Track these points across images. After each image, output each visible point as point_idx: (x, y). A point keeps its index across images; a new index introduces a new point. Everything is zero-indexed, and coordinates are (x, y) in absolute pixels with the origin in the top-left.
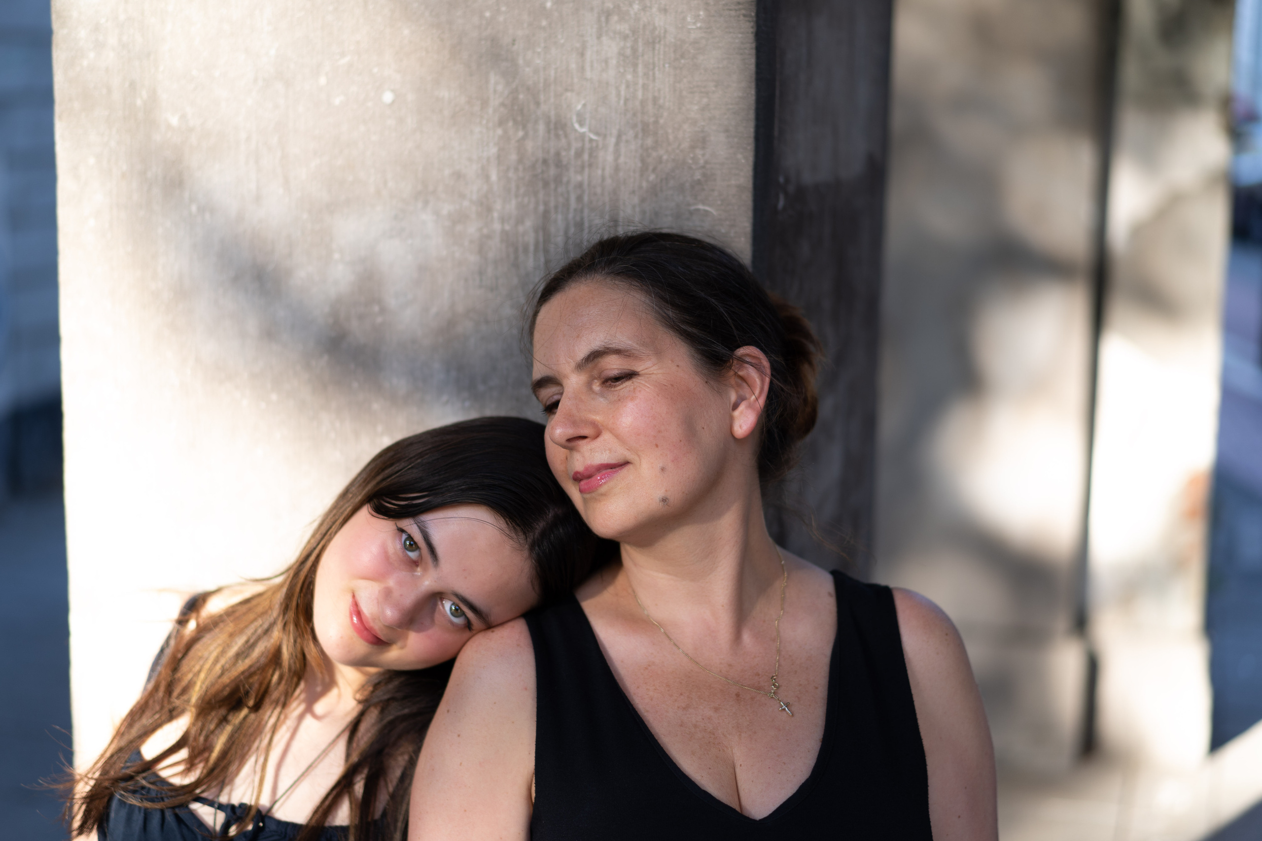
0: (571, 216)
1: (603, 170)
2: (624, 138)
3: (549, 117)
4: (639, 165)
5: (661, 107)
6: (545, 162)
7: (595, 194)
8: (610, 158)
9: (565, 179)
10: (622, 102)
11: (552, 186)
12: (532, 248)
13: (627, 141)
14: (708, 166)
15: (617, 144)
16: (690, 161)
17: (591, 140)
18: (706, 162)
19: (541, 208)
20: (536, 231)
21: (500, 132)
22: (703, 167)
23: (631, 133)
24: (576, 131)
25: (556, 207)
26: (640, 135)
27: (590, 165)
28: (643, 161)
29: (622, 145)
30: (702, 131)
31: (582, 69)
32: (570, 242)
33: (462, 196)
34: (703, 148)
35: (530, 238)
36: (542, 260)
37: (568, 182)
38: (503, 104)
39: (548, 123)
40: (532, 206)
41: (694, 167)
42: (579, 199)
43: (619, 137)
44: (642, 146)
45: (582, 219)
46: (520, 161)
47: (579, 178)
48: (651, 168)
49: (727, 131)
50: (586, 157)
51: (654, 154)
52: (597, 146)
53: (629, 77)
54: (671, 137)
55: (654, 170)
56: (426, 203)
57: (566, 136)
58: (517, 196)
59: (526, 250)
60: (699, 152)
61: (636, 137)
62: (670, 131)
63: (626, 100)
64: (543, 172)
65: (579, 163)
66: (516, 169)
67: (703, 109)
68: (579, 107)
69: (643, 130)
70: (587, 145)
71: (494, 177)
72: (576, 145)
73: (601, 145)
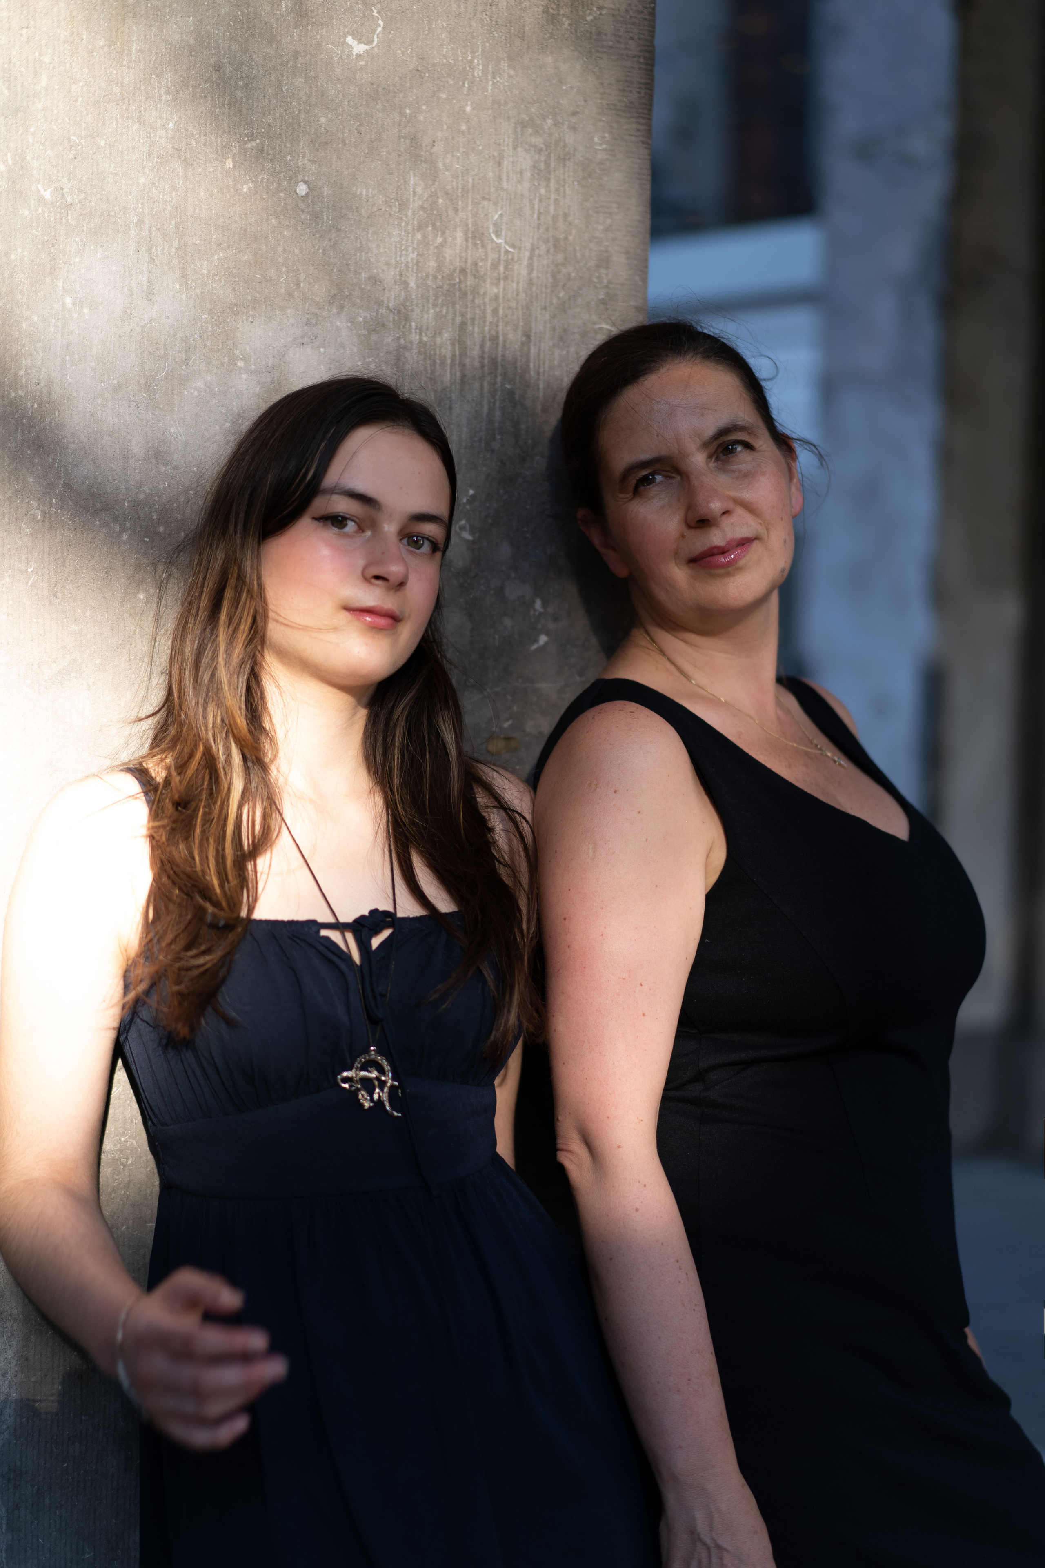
0: (487, 329)
1: (518, 283)
2: (537, 252)
3: (467, 225)
4: (551, 280)
5: (570, 224)
6: (463, 271)
7: (510, 308)
8: (524, 272)
9: (482, 291)
10: (535, 216)
11: (470, 297)
12: (449, 361)
13: (540, 256)
14: (611, 286)
15: (531, 258)
16: (596, 280)
17: (507, 252)
18: (610, 282)
19: (459, 320)
20: (453, 344)
21: (419, 236)
22: (607, 287)
23: (543, 248)
24: (493, 241)
25: (473, 319)
26: (552, 251)
27: (506, 278)
28: (554, 277)
29: (535, 259)
30: (607, 251)
31: (500, 178)
32: (486, 356)
33: (380, 304)
34: (607, 268)
35: (447, 351)
36: (458, 374)
37: (485, 293)
38: (422, 208)
39: (466, 232)
40: (450, 317)
41: (598, 285)
42: (495, 311)
43: (533, 250)
44: (553, 262)
45: (497, 333)
46: (439, 269)
47: (495, 290)
48: (561, 284)
49: (627, 253)
50: (502, 268)
51: (564, 271)
52: (512, 259)
53: (543, 191)
54: (579, 255)
55: (564, 287)
56: (342, 307)
57: (483, 246)
58: (435, 305)
59: (443, 363)
60: (603, 271)
61: (548, 251)
62: (578, 248)
63: (540, 214)
64: (460, 282)
65: (496, 274)
66: (435, 277)
67: (607, 230)
68: (496, 217)
69: (555, 246)
70: (503, 257)
71: (412, 284)
72: (492, 256)
73: (516, 259)
